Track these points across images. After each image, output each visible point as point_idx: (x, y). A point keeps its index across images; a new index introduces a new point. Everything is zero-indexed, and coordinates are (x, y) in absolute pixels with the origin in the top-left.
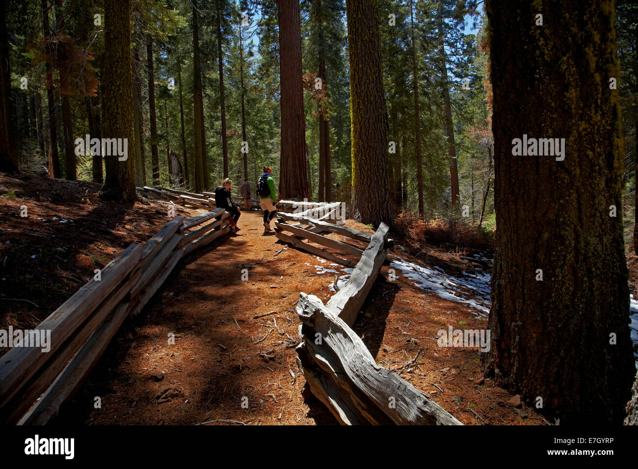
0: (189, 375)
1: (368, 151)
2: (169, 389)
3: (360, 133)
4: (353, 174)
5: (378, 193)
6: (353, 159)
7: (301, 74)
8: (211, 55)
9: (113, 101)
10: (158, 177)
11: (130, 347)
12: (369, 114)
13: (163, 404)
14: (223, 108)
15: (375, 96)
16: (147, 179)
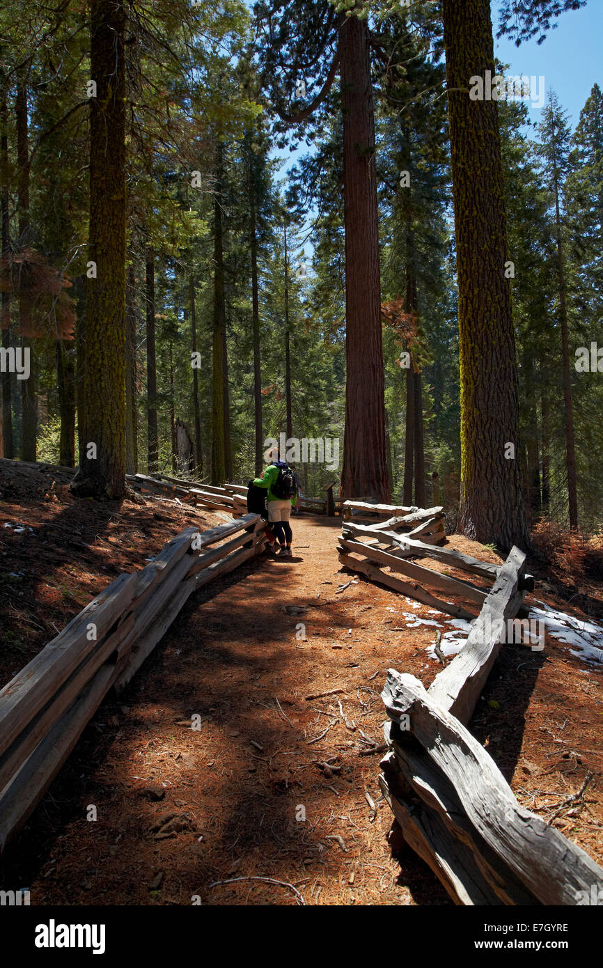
0: (204, 793)
1: (488, 425)
2: (174, 816)
3: (475, 396)
4: (463, 461)
5: (504, 494)
6: (462, 438)
7: (379, 300)
8: (241, 274)
9: (97, 348)
10: (157, 459)
11: (113, 738)
12: (489, 366)
13: (163, 842)
14: (257, 353)
15: (499, 338)
16: (140, 461)
